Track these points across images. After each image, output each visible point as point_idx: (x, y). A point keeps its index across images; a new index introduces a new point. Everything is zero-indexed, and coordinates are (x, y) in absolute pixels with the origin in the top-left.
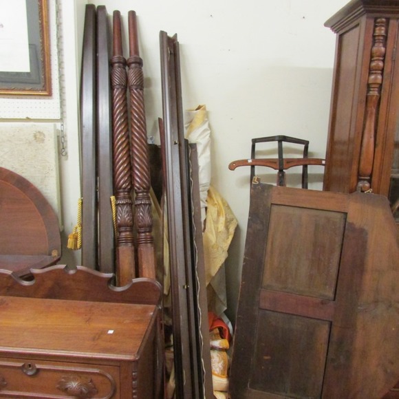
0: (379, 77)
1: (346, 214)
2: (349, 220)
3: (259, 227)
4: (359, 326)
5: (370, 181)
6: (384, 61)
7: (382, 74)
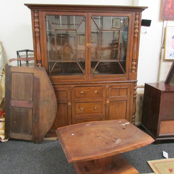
0: (38, 29)
1: (33, 73)
2: (35, 76)
3: (9, 80)
4: (40, 108)
5: (41, 63)
6: (39, 24)
7: (39, 28)
